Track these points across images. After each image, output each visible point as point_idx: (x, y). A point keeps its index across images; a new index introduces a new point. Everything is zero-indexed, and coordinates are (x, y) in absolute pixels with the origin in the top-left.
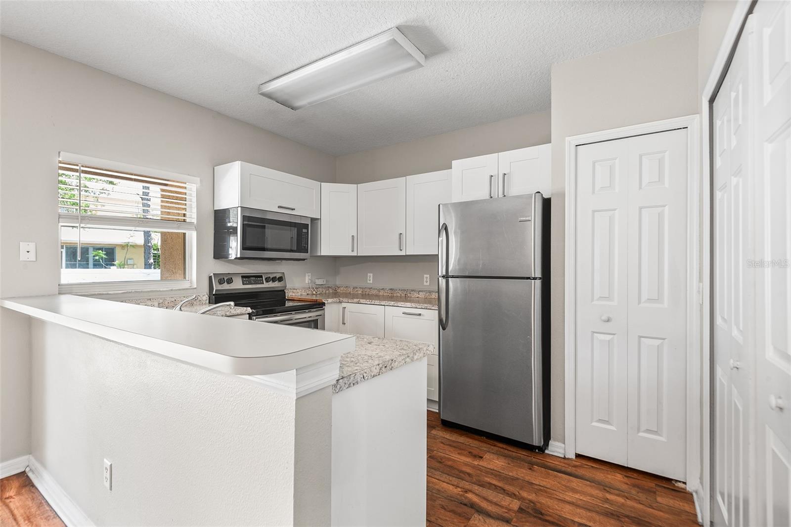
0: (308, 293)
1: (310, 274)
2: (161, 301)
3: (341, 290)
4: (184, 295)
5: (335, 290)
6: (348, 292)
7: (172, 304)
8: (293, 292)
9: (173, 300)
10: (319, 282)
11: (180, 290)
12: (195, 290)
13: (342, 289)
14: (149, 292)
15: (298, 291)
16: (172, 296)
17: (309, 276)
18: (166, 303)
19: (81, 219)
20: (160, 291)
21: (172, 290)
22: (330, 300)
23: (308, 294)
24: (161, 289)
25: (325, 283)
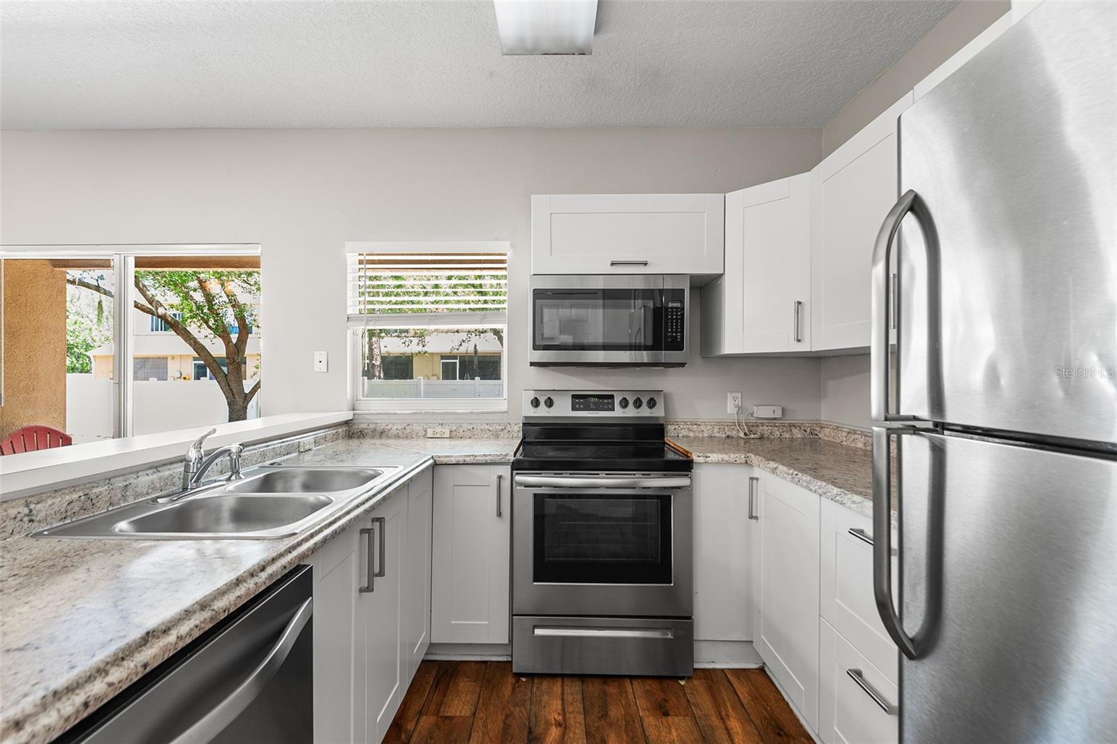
0: (729, 433)
1: (739, 395)
2: (454, 428)
3: (825, 435)
4: (488, 422)
5: (811, 433)
6: (839, 441)
7: (469, 434)
8: (690, 430)
9: (471, 427)
10: (764, 412)
11: (483, 413)
12: (505, 414)
13: (827, 431)
14: (442, 414)
15: (702, 427)
16: (471, 422)
17: (735, 399)
18: (461, 431)
19: (367, 321)
20: (456, 413)
21: (471, 413)
22: (714, 457)
23: (728, 436)
24: (458, 411)
25: (778, 414)
